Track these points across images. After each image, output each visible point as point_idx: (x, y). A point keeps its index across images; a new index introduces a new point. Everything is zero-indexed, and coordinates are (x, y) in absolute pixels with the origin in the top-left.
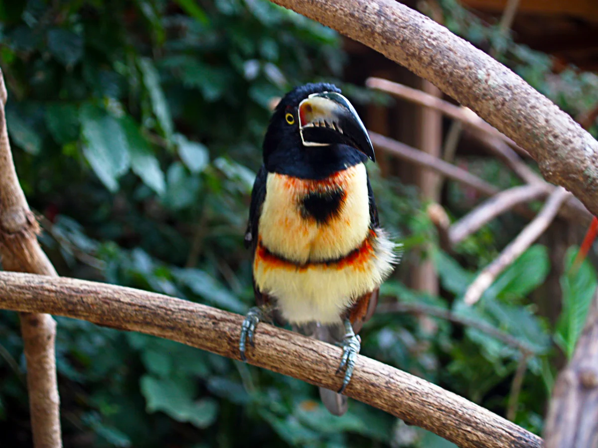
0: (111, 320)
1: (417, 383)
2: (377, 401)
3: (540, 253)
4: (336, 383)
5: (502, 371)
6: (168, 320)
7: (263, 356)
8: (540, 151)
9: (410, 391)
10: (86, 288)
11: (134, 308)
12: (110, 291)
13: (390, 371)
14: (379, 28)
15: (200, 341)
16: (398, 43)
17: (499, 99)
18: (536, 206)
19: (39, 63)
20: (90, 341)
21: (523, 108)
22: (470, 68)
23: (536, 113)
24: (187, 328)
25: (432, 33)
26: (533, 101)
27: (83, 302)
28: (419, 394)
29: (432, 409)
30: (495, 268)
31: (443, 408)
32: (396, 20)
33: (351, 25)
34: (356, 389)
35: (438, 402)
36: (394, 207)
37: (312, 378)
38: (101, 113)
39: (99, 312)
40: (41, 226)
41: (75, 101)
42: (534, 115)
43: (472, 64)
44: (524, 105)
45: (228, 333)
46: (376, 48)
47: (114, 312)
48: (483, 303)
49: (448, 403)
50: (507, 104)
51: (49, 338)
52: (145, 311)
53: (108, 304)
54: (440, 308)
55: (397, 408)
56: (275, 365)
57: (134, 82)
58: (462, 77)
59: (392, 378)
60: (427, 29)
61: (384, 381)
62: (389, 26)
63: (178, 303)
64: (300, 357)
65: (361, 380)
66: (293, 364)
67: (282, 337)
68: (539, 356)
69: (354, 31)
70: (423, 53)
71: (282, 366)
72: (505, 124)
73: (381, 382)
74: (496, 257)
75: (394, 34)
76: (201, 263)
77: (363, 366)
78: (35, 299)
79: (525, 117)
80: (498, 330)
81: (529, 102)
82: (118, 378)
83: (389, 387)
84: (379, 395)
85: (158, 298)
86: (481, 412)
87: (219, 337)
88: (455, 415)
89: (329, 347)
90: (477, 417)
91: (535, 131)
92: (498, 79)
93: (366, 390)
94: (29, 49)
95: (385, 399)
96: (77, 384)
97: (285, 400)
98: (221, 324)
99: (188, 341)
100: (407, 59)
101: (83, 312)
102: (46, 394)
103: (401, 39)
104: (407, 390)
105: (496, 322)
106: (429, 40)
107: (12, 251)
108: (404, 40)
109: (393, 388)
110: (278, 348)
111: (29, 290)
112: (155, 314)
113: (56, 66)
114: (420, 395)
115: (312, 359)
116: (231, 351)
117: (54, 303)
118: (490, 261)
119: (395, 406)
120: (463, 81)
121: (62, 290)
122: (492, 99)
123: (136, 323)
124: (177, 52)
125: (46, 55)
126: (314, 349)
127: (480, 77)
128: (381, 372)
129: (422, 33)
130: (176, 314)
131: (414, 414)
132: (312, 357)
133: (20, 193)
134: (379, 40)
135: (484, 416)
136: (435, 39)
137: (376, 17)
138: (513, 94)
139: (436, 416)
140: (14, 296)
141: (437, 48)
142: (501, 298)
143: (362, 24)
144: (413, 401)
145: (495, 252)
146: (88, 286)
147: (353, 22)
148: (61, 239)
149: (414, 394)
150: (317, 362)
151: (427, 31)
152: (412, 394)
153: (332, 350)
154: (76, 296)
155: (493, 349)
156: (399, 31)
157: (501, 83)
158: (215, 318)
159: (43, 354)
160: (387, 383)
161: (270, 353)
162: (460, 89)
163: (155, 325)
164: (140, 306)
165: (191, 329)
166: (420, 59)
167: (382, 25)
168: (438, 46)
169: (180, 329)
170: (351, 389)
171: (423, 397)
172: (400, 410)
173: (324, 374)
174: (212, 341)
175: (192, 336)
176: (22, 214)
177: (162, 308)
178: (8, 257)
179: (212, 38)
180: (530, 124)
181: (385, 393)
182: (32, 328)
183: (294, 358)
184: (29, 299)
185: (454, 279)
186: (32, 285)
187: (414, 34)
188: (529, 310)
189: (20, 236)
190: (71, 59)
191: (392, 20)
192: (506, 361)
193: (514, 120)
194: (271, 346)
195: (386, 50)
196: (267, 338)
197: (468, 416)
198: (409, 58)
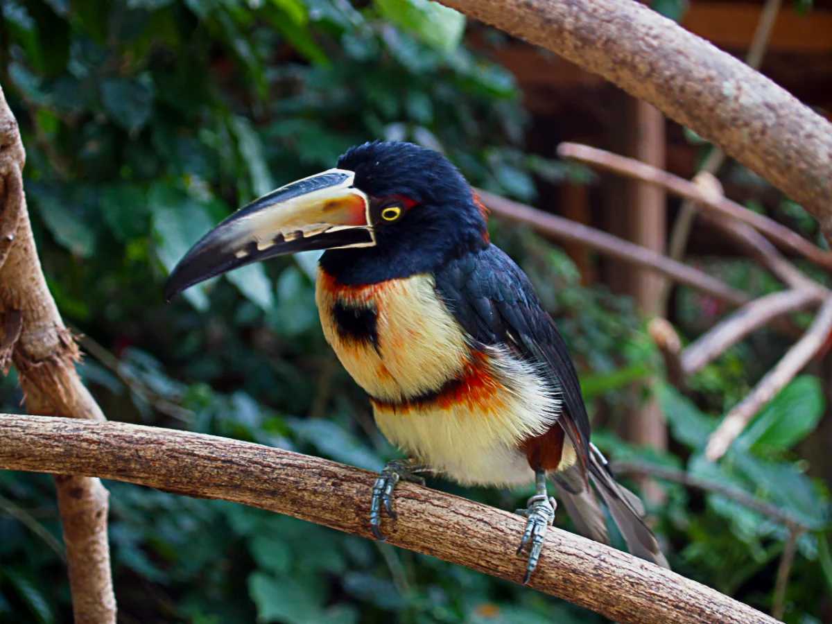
0: (181, 482)
1: (642, 567)
2: (582, 596)
3: (810, 386)
4: (520, 571)
5: (761, 556)
6: (265, 481)
7: (409, 531)
8: (822, 203)
9: (631, 580)
10: (143, 435)
11: (215, 464)
12: (178, 439)
13: (602, 550)
14: (569, 22)
15: (315, 512)
16: (599, 45)
17: (757, 124)
18: (803, 320)
19: (91, 129)
20: (176, 525)
21: (794, 138)
22: (711, 79)
23: (813, 144)
24: (294, 492)
25: (651, 28)
26: (809, 127)
27: (140, 457)
28: (644, 583)
29: (665, 607)
30: (748, 407)
31: (682, 605)
32: (595, 10)
33: (527, 20)
34: (550, 578)
35: (675, 597)
36: (601, 327)
37: (483, 563)
38: (180, 197)
39: (164, 471)
40: (81, 349)
41: (141, 180)
42: (811, 148)
43: (713, 73)
44: (795, 133)
45: (356, 499)
46: (566, 55)
47: (184, 470)
48: (731, 459)
49: (688, 597)
50: (769, 132)
51: (99, 514)
52: (231, 468)
53: (176, 458)
54: (671, 467)
55: (614, 606)
56: (426, 545)
57: (226, 152)
58: (699, 94)
59: (604, 561)
60: (643, 22)
61: (593, 566)
62: (584, 19)
63: (280, 456)
64: (464, 533)
65: (556, 565)
66: (453, 543)
67: (436, 502)
68: (812, 533)
69: (532, 30)
70: (637, 59)
71: (438, 547)
72: (767, 164)
73: (588, 567)
74: (747, 394)
75: (593, 31)
76: (330, 411)
77: (560, 544)
78: (67, 454)
79: (798, 152)
80: (755, 498)
81: (802, 128)
82: (217, 576)
83: (599, 575)
84: (584, 587)
85: (251, 448)
86: (739, 609)
87: (343, 505)
88: (700, 615)
89: (508, 517)
90: (733, 617)
91: (814, 172)
92: (754, 94)
93: (565, 580)
94: (77, 109)
95: (594, 593)
96: (159, 586)
97: (452, 604)
98: (345, 486)
99: (296, 512)
100: (614, 70)
101: (139, 472)
102: (97, 597)
103: (604, 38)
104: (627, 578)
105: (751, 486)
106: (647, 38)
107: (39, 387)
108: (608, 40)
109: (605, 575)
110: (432, 519)
111: (59, 441)
112: (247, 473)
113: (115, 132)
114: (646, 585)
115: (484, 535)
116: (362, 526)
117: (97, 459)
118: (739, 400)
119: (608, 603)
120: (701, 99)
121: (107, 439)
122: (747, 124)
123: (218, 486)
124: (289, 115)
125: (101, 117)
126: (486, 519)
127: (726, 92)
128: (588, 552)
129: (636, 29)
130: (277, 471)
131: (638, 614)
132: (483, 532)
133: (50, 300)
134: (571, 41)
135: (744, 616)
136: (656, 37)
137: (565, 7)
138: (778, 116)
139: (670, 617)
140: (38, 450)
141: (660, 51)
142: (756, 453)
143: (543, 18)
144: (637, 594)
145: (745, 388)
146: (146, 432)
147: (531, 16)
148: (130, 380)
149: (637, 584)
150: (490, 540)
151: (644, 26)
152: (634, 584)
153: (512, 520)
154: (130, 449)
155: (748, 524)
156: (600, 26)
157: (759, 100)
158: (335, 475)
159: (91, 538)
160: (595, 568)
161: (419, 527)
162: (696, 112)
163: (247, 488)
164: (224, 461)
165: (300, 494)
166: (634, 68)
167: (574, 18)
168: (660, 47)
169: (283, 495)
170: (542, 578)
171: (651, 589)
172: (615, 608)
173: (501, 557)
174: (333, 511)
175: (302, 505)
176: (52, 331)
177: (256, 463)
178: (35, 396)
179: (339, 95)
180: (807, 162)
181: (595, 584)
182: (74, 502)
183: (455, 533)
184: (59, 455)
185: (689, 427)
186: (64, 433)
187: (624, 30)
188: (798, 468)
189: (50, 365)
190: (136, 121)
191: (590, 10)
192: (767, 542)
193: (781, 156)
194: (421, 518)
195: (581, 56)
196: (415, 505)
197: (719, 616)
198: (617, 67)
